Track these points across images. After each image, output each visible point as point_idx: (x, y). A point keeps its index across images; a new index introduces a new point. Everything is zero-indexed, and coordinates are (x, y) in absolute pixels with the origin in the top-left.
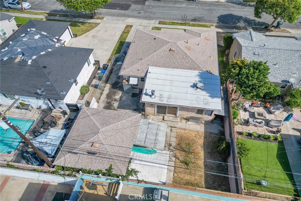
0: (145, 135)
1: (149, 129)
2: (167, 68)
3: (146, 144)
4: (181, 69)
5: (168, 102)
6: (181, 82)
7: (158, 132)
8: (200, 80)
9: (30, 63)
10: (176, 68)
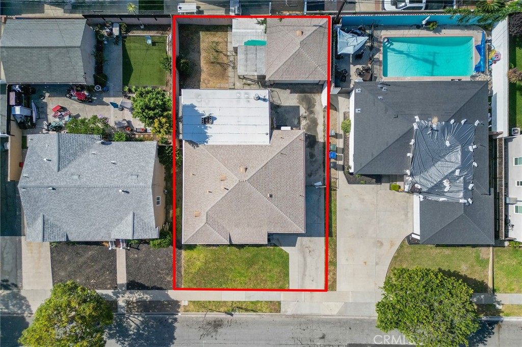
0: (258, 56)
1: (255, 64)
2: (247, 145)
3: (255, 48)
4: (229, 146)
5: (239, 93)
6: (227, 124)
7: (245, 63)
8: (206, 130)
9: (416, 117)
10: (235, 145)
